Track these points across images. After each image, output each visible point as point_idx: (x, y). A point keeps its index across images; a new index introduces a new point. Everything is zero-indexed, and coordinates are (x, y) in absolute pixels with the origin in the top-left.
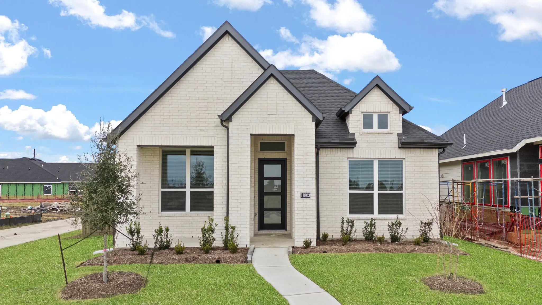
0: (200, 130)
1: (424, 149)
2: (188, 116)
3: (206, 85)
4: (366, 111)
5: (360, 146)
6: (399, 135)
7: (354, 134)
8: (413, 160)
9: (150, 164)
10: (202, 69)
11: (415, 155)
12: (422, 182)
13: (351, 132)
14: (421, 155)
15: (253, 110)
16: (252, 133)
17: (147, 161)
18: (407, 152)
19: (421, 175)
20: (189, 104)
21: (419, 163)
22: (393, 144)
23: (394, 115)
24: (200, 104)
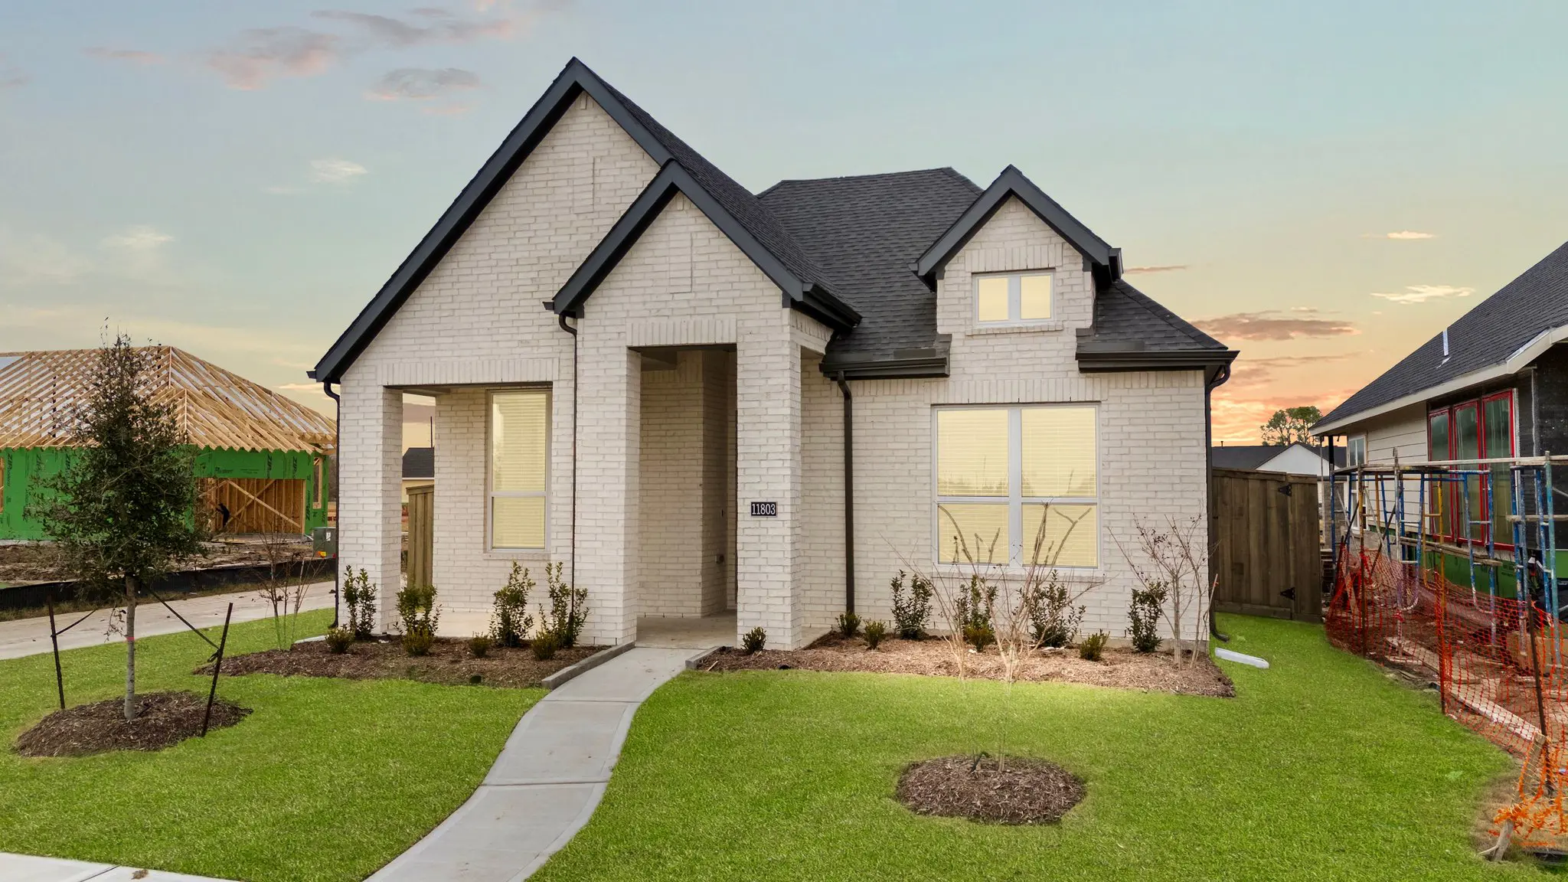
0: (521, 341)
1: (1160, 373)
2: (493, 308)
3: (533, 227)
4: (983, 270)
5: (967, 371)
6: (1080, 334)
7: (950, 336)
8: (1125, 407)
9: (465, 430)
10: (526, 188)
11: (1131, 392)
12: (1151, 472)
13: (940, 330)
14: (1149, 392)
15: (635, 284)
16: (630, 345)
17: (459, 425)
18: (1105, 383)
19: (1151, 450)
20: (494, 277)
21: (1143, 415)
22: (1061, 360)
23: (1067, 275)
24: (521, 276)
